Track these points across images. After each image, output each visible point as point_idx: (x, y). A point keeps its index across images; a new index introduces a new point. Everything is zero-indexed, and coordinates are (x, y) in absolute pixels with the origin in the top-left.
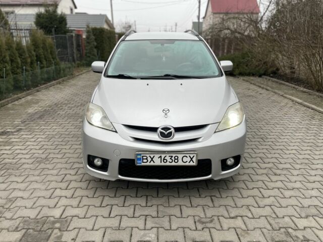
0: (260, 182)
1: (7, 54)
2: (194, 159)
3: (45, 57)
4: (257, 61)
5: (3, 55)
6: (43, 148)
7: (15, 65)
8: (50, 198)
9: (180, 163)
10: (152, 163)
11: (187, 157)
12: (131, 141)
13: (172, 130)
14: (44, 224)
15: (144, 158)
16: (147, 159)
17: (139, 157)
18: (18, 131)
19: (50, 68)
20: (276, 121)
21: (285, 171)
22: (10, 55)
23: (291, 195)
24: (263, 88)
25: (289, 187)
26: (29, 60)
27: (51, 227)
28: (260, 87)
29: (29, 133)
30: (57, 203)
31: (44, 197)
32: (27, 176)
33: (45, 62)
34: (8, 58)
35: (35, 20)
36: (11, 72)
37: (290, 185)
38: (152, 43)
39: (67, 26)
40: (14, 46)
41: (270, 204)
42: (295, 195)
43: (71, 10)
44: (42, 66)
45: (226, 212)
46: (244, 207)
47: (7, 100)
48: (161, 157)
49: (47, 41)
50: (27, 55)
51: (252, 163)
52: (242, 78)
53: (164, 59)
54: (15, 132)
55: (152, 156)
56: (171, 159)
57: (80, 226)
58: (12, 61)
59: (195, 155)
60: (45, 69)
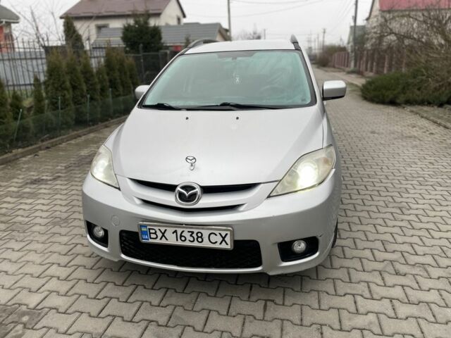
0: (363, 284)
1: (67, 78)
2: (228, 239)
3: (122, 82)
4: (437, 81)
5: (62, 79)
6: (71, 203)
7: (79, 93)
8: (38, 277)
9: (206, 244)
10: (164, 241)
11: (216, 235)
12: (137, 205)
13: (198, 190)
14: (12, 313)
15: (152, 231)
16: (155, 233)
17: (144, 229)
18: (54, 179)
19: (128, 97)
20: (439, 180)
21: (418, 269)
22: (72, 81)
23: (408, 315)
24: (440, 125)
25: (413, 299)
26: (98, 87)
27: (16, 320)
28: (435, 122)
29: (66, 183)
30: (43, 286)
31: (32, 275)
32: (29, 242)
33: (121, 89)
34: (68, 84)
35: (121, 35)
36: (71, 102)
37: (415, 295)
38: (220, 57)
39: (162, 41)
40: (79, 68)
41: (361, 328)
42: (417, 314)
43: (179, 19)
44: (117, 93)
45: (279, 331)
46: (314, 326)
47: (61, 138)
48: (176, 232)
49: (127, 61)
50: (96, 80)
51: (364, 249)
52: (409, 108)
53: (237, 80)
54: (50, 180)
55: (163, 230)
56: (191, 236)
57: (50, 325)
58: (74, 88)
59: (229, 233)
60: (121, 98)
